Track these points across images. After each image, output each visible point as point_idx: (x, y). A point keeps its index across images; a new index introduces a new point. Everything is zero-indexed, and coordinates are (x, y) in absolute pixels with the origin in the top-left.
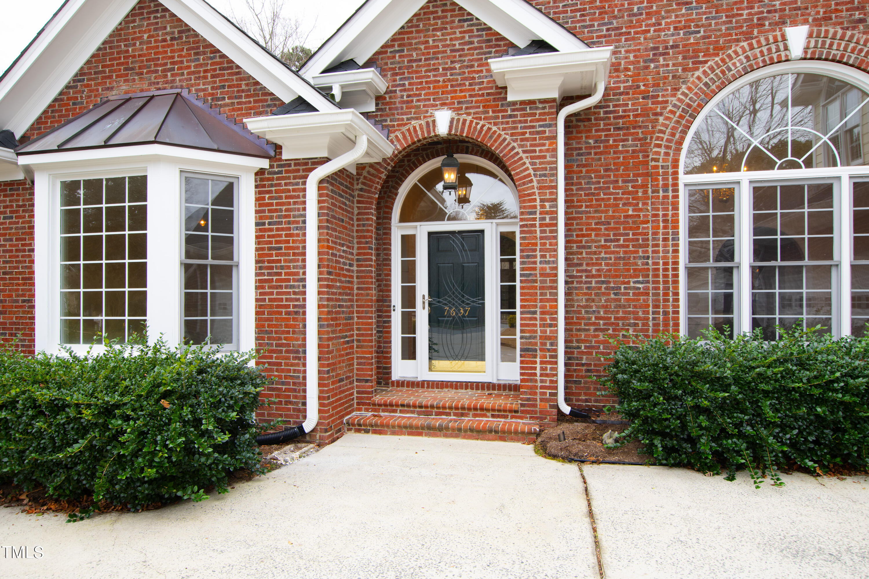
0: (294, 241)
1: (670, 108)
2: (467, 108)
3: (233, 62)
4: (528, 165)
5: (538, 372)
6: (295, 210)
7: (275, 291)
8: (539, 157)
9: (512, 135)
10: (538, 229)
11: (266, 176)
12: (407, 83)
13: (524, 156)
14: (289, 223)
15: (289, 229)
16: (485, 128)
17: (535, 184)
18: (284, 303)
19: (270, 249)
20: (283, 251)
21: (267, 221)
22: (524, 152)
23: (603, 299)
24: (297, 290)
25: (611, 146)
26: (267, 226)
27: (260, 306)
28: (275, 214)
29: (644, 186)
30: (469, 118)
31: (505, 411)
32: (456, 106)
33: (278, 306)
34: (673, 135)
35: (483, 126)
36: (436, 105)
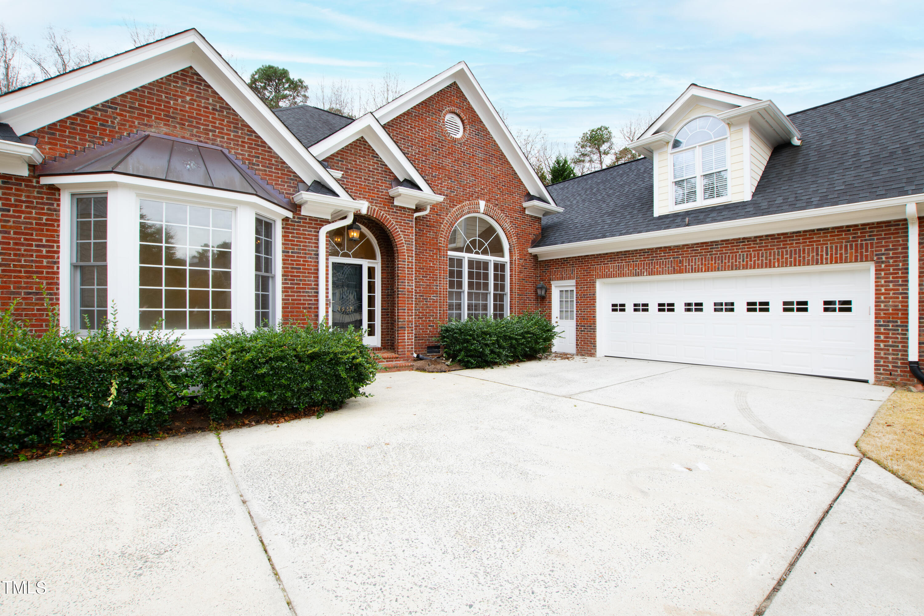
0: (308, 265)
1: (445, 222)
2: (376, 203)
3: (266, 144)
4: (402, 238)
5: (406, 338)
6: (309, 246)
7: (296, 294)
8: (407, 235)
9: (396, 222)
10: (406, 270)
11: (290, 222)
12: (345, 180)
13: (401, 233)
14: (305, 254)
15: (305, 257)
16: (384, 216)
17: (405, 247)
18: (302, 302)
19: (292, 268)
20: (301, 270)
21: (290, 251)
22: (401, 231)
23: (422, 303)
24: (310, 294)
25: (425, 234)
26: (290, 254)
27: (285, 304)
28: (296, 247)
29: (436, 254)
30: (377, 209)
31: (392, 358)
32: (370, 200)
33: (297, 304)
34: (446, 233)
35: (383, 214)
36: (361, 197)
